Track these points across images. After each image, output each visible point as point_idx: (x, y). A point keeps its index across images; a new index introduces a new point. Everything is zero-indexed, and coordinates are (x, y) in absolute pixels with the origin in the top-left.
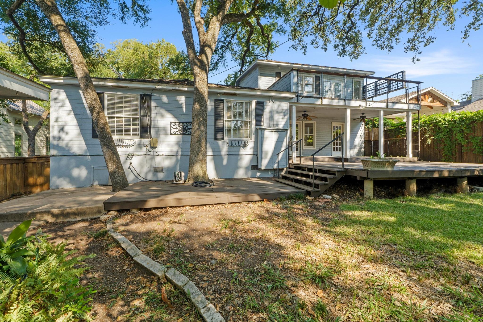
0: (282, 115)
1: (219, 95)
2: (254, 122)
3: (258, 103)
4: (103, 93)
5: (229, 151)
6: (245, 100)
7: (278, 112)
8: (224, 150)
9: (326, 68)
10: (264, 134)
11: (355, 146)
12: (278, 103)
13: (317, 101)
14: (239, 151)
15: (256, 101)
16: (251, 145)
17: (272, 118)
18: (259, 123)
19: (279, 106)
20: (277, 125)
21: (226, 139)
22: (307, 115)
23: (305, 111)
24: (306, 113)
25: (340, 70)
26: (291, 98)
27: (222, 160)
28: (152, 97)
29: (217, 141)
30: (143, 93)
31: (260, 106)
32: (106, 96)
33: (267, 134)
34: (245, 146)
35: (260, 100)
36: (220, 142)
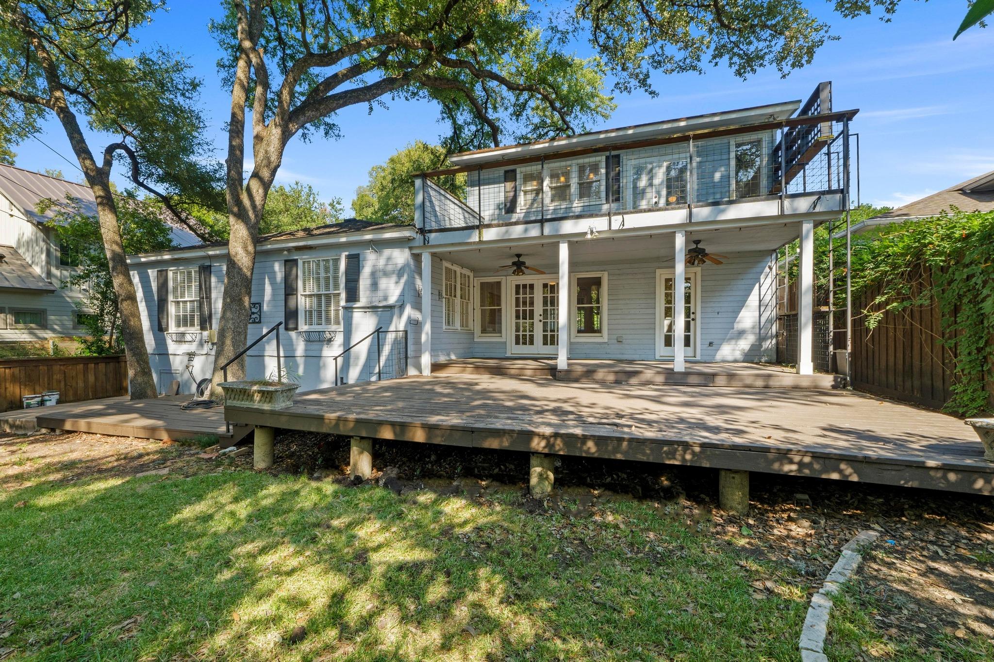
0: (394, 278)
1: (285, 252)
2: (343, 296)
3: (349, 257)
4: (167, 271)
5: (306, 350)
6: (330, 255)
7: (386, 274)
8: (300, 348)
9: (621, 133)
10: (351, 318)
11: (741, 333)
12: (387, 252)
13: (470, 236)
14: (321, 350)
15: (347, 253)
16: (339, 339)
17: (375, 286)
18: (352, 295)
19: (389, 259)
20: (386, 298)
21: (303, 327)
22: (524, 263)
23: (519, 256)
24: (521, 259)
25: (665, 126)
26: (409, 240)
27: (297, 366)
28: (213, 269)
29: (290, 333)
30: (201, 262)
31: (355, 263)
32: (170, 274)
33: (358, 316)
34: (330, 341)
35: (354, 251)
36: (293, 334)
